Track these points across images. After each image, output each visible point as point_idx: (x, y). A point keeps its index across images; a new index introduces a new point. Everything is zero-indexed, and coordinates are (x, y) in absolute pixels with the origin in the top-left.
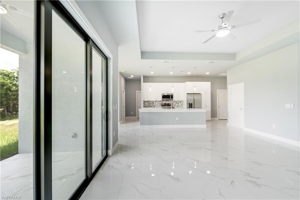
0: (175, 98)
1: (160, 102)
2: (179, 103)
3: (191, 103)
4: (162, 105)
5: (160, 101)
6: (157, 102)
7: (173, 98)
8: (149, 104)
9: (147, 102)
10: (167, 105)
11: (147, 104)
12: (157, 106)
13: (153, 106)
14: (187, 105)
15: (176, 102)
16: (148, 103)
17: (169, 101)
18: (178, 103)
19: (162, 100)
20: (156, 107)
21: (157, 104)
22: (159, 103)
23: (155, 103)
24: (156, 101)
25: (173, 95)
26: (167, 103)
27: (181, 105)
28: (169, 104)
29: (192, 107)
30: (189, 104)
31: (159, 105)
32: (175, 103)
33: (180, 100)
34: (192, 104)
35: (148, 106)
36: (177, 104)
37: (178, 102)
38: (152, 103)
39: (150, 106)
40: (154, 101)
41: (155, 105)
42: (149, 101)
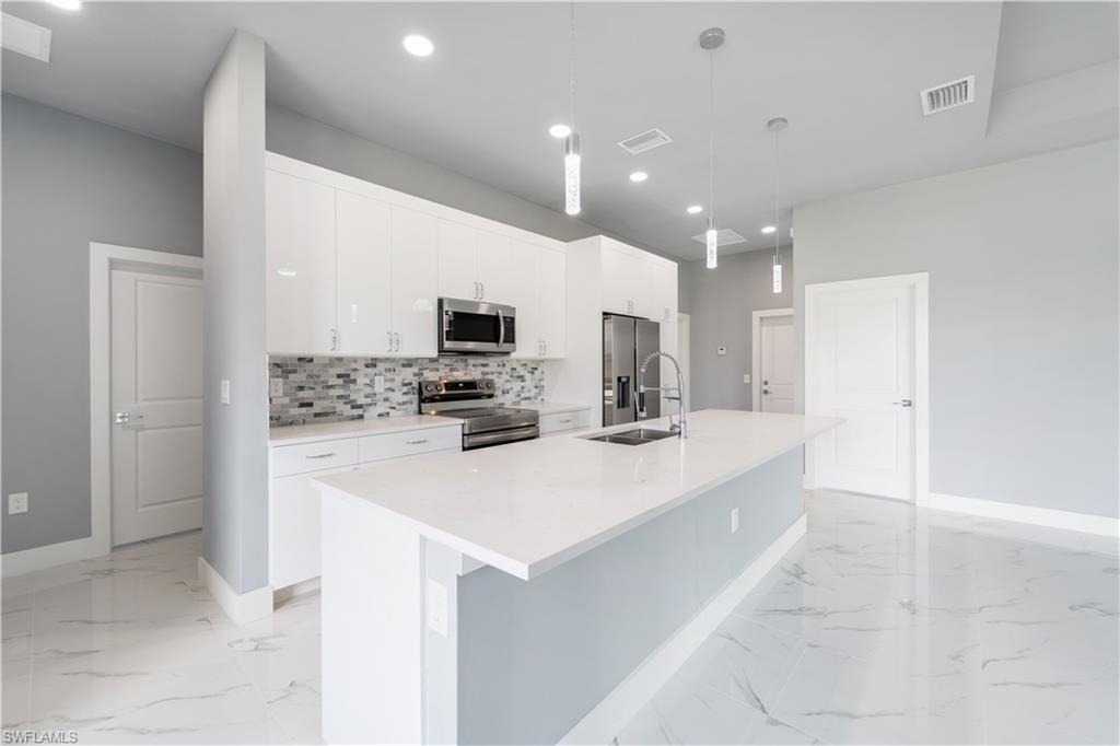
2: (528, 376)
4: (419, 400)
5: (408, 363)
6: (381, 367)
7: (513, 341)
8: (306, 395)
10: (444, 398)
12: (382, 408)
13: (348, 410)
16: (298, 378)
17: (471, 361)
18: (521, 378)
19: (440, 353)
20: (373, 412)
21: (380, 385)
22: (399, 380)
23: (362, 381)
24: (372, 363)
25: (514, 320)
26: (460, 375)
27: (533, 393)
28: (471, 385)
31: (398, 397)
34: (628, 380)
35: (296, 411)
36: (517, 385)
37: (521, 371)
38: (339, 376)
39: (317, 409)
40: (355, 360)
41: (369, 400)
42: (300, 359)
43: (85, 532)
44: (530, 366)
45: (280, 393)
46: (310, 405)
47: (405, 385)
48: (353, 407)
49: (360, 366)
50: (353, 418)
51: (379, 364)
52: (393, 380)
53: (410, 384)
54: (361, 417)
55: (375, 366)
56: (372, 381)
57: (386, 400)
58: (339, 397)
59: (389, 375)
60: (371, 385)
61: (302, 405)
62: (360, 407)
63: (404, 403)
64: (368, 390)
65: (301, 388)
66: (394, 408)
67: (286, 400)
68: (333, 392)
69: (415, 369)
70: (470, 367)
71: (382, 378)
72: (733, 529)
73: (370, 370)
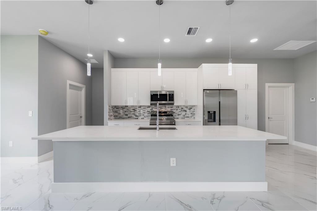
0: (178, 101)
1: (149, 109)
2: (188, 111)
3: (212, 110)
4: (152, 116)
5: (149, 107)
6: (142, 108)
7: (173, 100)
9: (123, 108)
11: (121, 111)
12: (142, 117)
13: (135, 117)
14: (204, 114)
15: (180, 108)
17: (167, 106)
18: (185, 111)
19: (151, 104)
20: (140, 117)
21: (142, 112)
22: (146, 111)
23: (138, 111)
24: (140, 107)
25: (173, 95)
27: (190, 115)
28: (166, 112)
29: (214, 121)
30: (209, 112)
31: (146, 114)
32: (179, 110)
33: (190, 104)
34: (215, 112)
35: (125, 116)
36: (184, 113)
37: (185, 109)
38: (133, 109)
39: (128, 116)
40: (136, 106)
41: (139, 115)
42: (126, 106)
44: (189, 107)
45: (122, 112)
46: (127, 115)
47: (148, 112)
48: (136, 116)
49: (137, 107)
50: (136, 118)
51: (142, 107)
52: (145, 111)
53: (149, 112)
54: (138, 118)
55: (141, 107)
56: (140, 111)
57: (143, 115)
58: (133, 114)
59: (144, 109)
60: (140, 112)
61: (126, 115)
62: (137, 116)
63: (148, 116)
64: (139, 113)
65: (126, 112)
66: (145, 117)
67: (123, 114)
68: (131, 113)
70: (167, 108)
71: (142, 110)
72: (172, 165)
73: (139, 108)
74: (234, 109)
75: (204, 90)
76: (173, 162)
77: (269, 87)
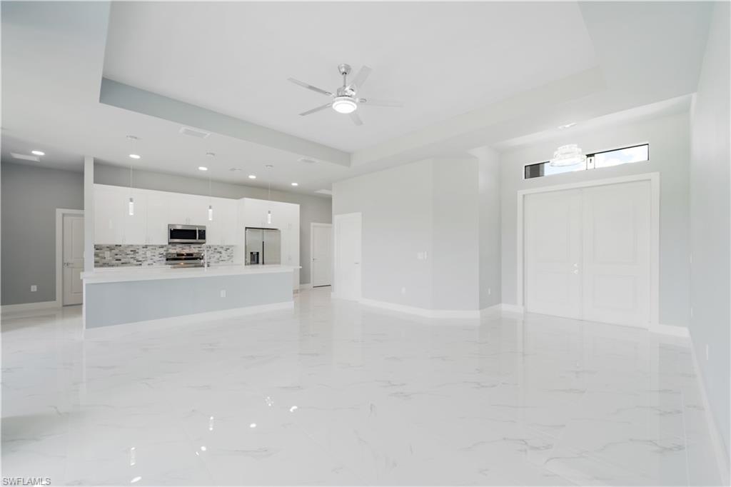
0: (210, 239)
1: (162, 251)
2: (223, 252)
3: (255, 251)
4: (167, 260)
5: (162, 247)
6: (149, 248)
7: (204, 238)
8: (118, 257)
9: (110, 248)
10: (185, 259)
11: (107, 254)
12: (150, 262)
13: (135, 262)
14: (246, 258)
15: (212, 249)
16: (116, 251)
17: (192, 246)
18: (220, 253)
19: (169, 243)
20: (146, 263)
21: (149, 254)
22: (157, 252)
23: (141, 252)
24: (146, 247)
25: (204, 231)
26: (187, 250)
27: (227, 258)
28: (192, 255)
29: (258, 263)
30: (252, 253)
31: (157, 258)
32: (210, 252)
33: (228, 243)
34: (258, 253)
35: (115, 262)
36: (218, 255)
37: (220, 250)
38: (132, 251)
39: (123, 261)
40: (138, 246)
41: (144, 259)
42: (116, 245)
43: (54, 299)
44: (225, 248)
45: (109, 256)
46: (120, 260)
47: (160, 254)
48: (138, 261)
49: (141, 247)
50: (137, 265)
53: (163, 254)
54: (141, 265)
57: (152, 259)
58: (131, 258)
59: (153, 251)
60: (145, 254)
61: (117, 260)
62: (140, 261)
63: (160, 261)
64: (144, 256)
65: (117, 255)
66: (155, 262)
67: (111, 258)
68: (128, 256)
69: (165, 249)
71: (150, 252)
72: (222, 296)
73: (144, 249)
74: (277, 249)
75: (246, 228)
76: (223, 294)
77: (314, 226)
